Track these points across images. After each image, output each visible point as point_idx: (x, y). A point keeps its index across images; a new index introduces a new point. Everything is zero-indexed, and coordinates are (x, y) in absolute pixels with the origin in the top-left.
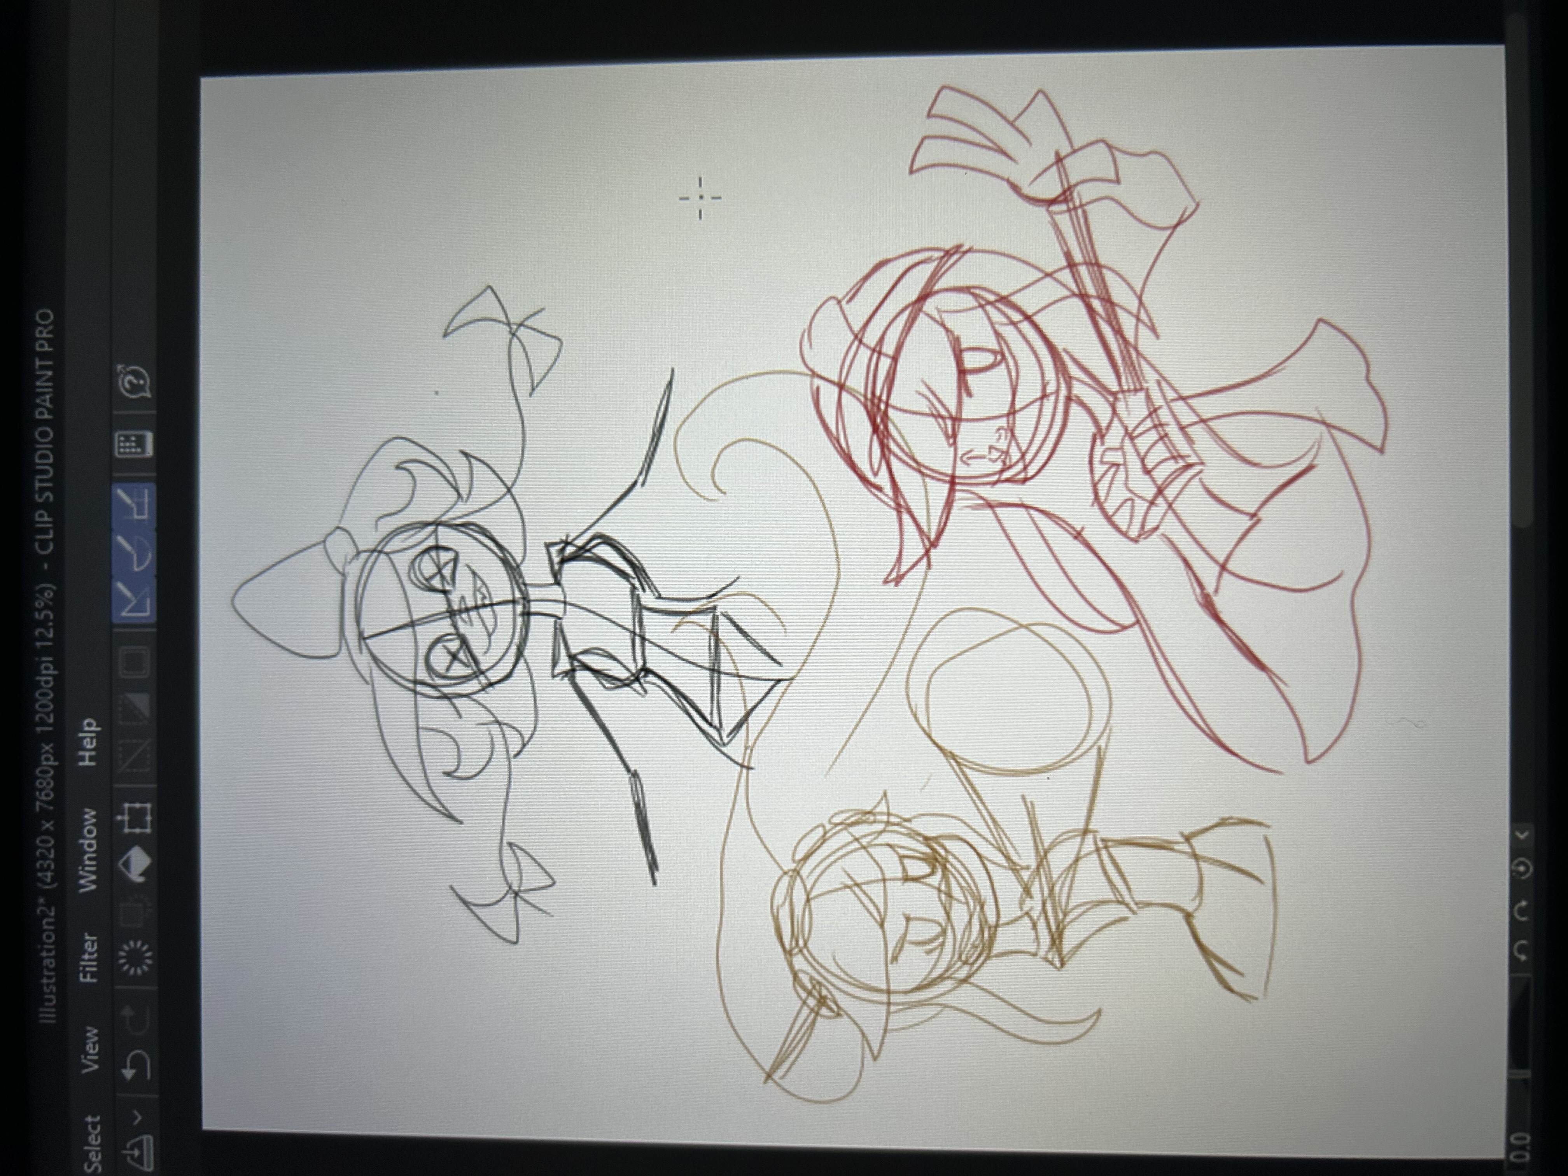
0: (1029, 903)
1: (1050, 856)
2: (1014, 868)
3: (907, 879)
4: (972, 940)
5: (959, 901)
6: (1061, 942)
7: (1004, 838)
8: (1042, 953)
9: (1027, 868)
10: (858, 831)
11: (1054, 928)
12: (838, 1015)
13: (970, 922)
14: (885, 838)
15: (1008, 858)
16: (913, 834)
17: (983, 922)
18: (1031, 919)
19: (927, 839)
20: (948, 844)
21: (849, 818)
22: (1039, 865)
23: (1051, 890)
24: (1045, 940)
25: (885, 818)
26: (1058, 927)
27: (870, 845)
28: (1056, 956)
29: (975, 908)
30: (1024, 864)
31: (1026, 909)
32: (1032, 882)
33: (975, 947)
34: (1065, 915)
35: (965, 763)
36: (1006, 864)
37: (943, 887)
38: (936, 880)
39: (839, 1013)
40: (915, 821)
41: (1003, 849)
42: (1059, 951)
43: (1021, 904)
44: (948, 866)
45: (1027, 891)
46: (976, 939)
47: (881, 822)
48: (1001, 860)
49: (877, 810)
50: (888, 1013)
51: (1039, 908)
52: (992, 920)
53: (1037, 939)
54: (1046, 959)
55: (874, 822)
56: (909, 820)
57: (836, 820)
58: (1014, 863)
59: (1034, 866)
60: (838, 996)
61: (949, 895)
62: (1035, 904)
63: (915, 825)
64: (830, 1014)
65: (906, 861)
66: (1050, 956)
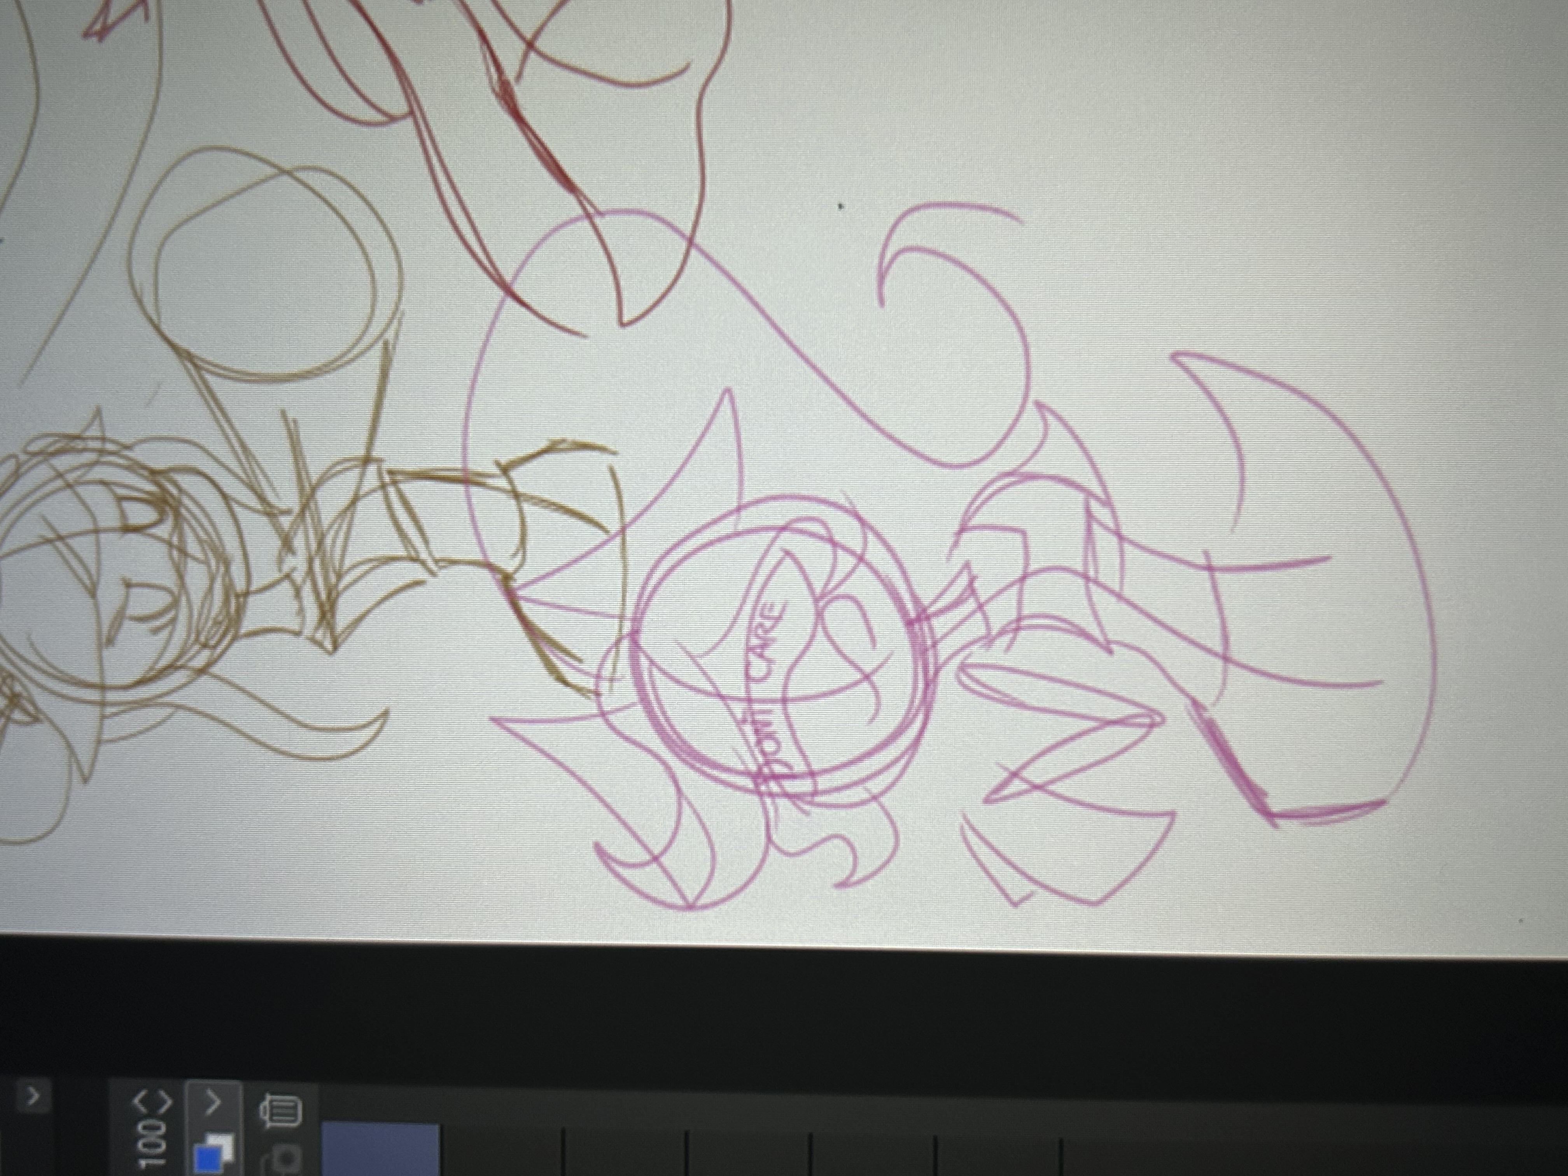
0: (290, 562)
1: (320, 495)
2: (271, 513)
3: (128, 529)
4: (213, 614)
5: (196, 559)
6: (333, 616)
7: (258, 471)
8: (307, 632)
9: (288, 512)
10: (63, 462)
11: (324, 596)
12: (36, 720)
13: (211, 589)
14: (99, 473)
15: (262, 498)
16: (135, 467)
17: (228, 589)
18: (293, 583)
19: (153, 472)
20: (181, 478)
21: (51, 445)
22: (304, 508)
23: (320, 543)
24: (312, 613)
25: (97, 445)
26: (329, 595)
27: (79, 483)
28: (328, 635)
29: (218, 568)
30: (283, 506)
31: (286, 569)
32: (295, 534)
33: (217, 623)
34: (340, 576)
35: (206, 366)
36: (259, 507)
37: (175, 540)
38: (164, 530)
39: (35, 718)
40: (137, 449)
41: (256, 486)
42: (331, 627)
43: (280, 561)
44: (183, 511)
45: (287, 545)
46: (220, 613)
47: (93, 450)
48: (254, 503)
49: (88, 434)
50: (103, 717)
51: (303, 567)
52: (240, 585)
53: (301, 611)
54: (313, 640)
55: (84, 450)
56: (128, 447)
57: (34, 447)
58: (269, 505)
59: (297, 509)
60: (35, 692)
61: (183, 552)
62: (297, 563)
63: (139, 454)
64: (26, 719)
65: (126, 505)
66: (319, 635)
